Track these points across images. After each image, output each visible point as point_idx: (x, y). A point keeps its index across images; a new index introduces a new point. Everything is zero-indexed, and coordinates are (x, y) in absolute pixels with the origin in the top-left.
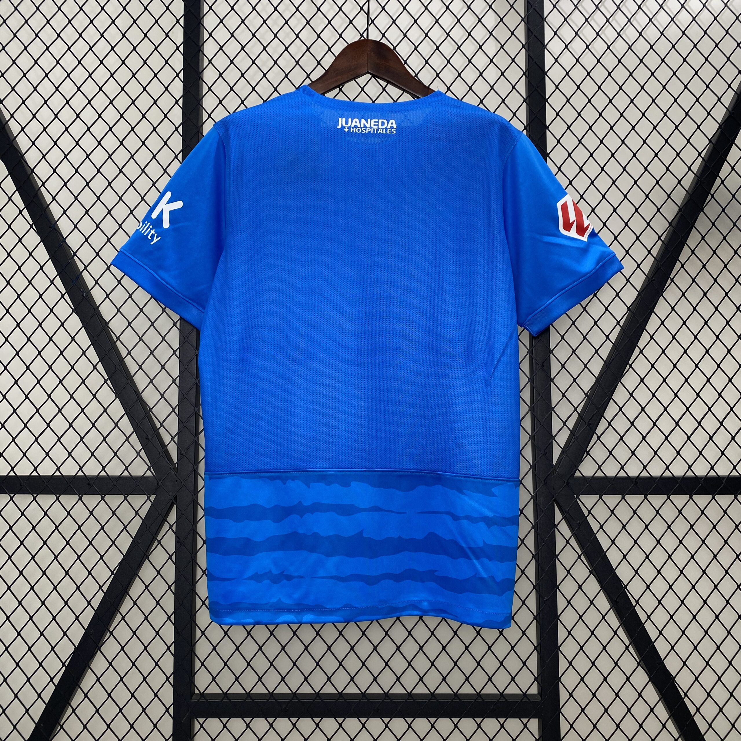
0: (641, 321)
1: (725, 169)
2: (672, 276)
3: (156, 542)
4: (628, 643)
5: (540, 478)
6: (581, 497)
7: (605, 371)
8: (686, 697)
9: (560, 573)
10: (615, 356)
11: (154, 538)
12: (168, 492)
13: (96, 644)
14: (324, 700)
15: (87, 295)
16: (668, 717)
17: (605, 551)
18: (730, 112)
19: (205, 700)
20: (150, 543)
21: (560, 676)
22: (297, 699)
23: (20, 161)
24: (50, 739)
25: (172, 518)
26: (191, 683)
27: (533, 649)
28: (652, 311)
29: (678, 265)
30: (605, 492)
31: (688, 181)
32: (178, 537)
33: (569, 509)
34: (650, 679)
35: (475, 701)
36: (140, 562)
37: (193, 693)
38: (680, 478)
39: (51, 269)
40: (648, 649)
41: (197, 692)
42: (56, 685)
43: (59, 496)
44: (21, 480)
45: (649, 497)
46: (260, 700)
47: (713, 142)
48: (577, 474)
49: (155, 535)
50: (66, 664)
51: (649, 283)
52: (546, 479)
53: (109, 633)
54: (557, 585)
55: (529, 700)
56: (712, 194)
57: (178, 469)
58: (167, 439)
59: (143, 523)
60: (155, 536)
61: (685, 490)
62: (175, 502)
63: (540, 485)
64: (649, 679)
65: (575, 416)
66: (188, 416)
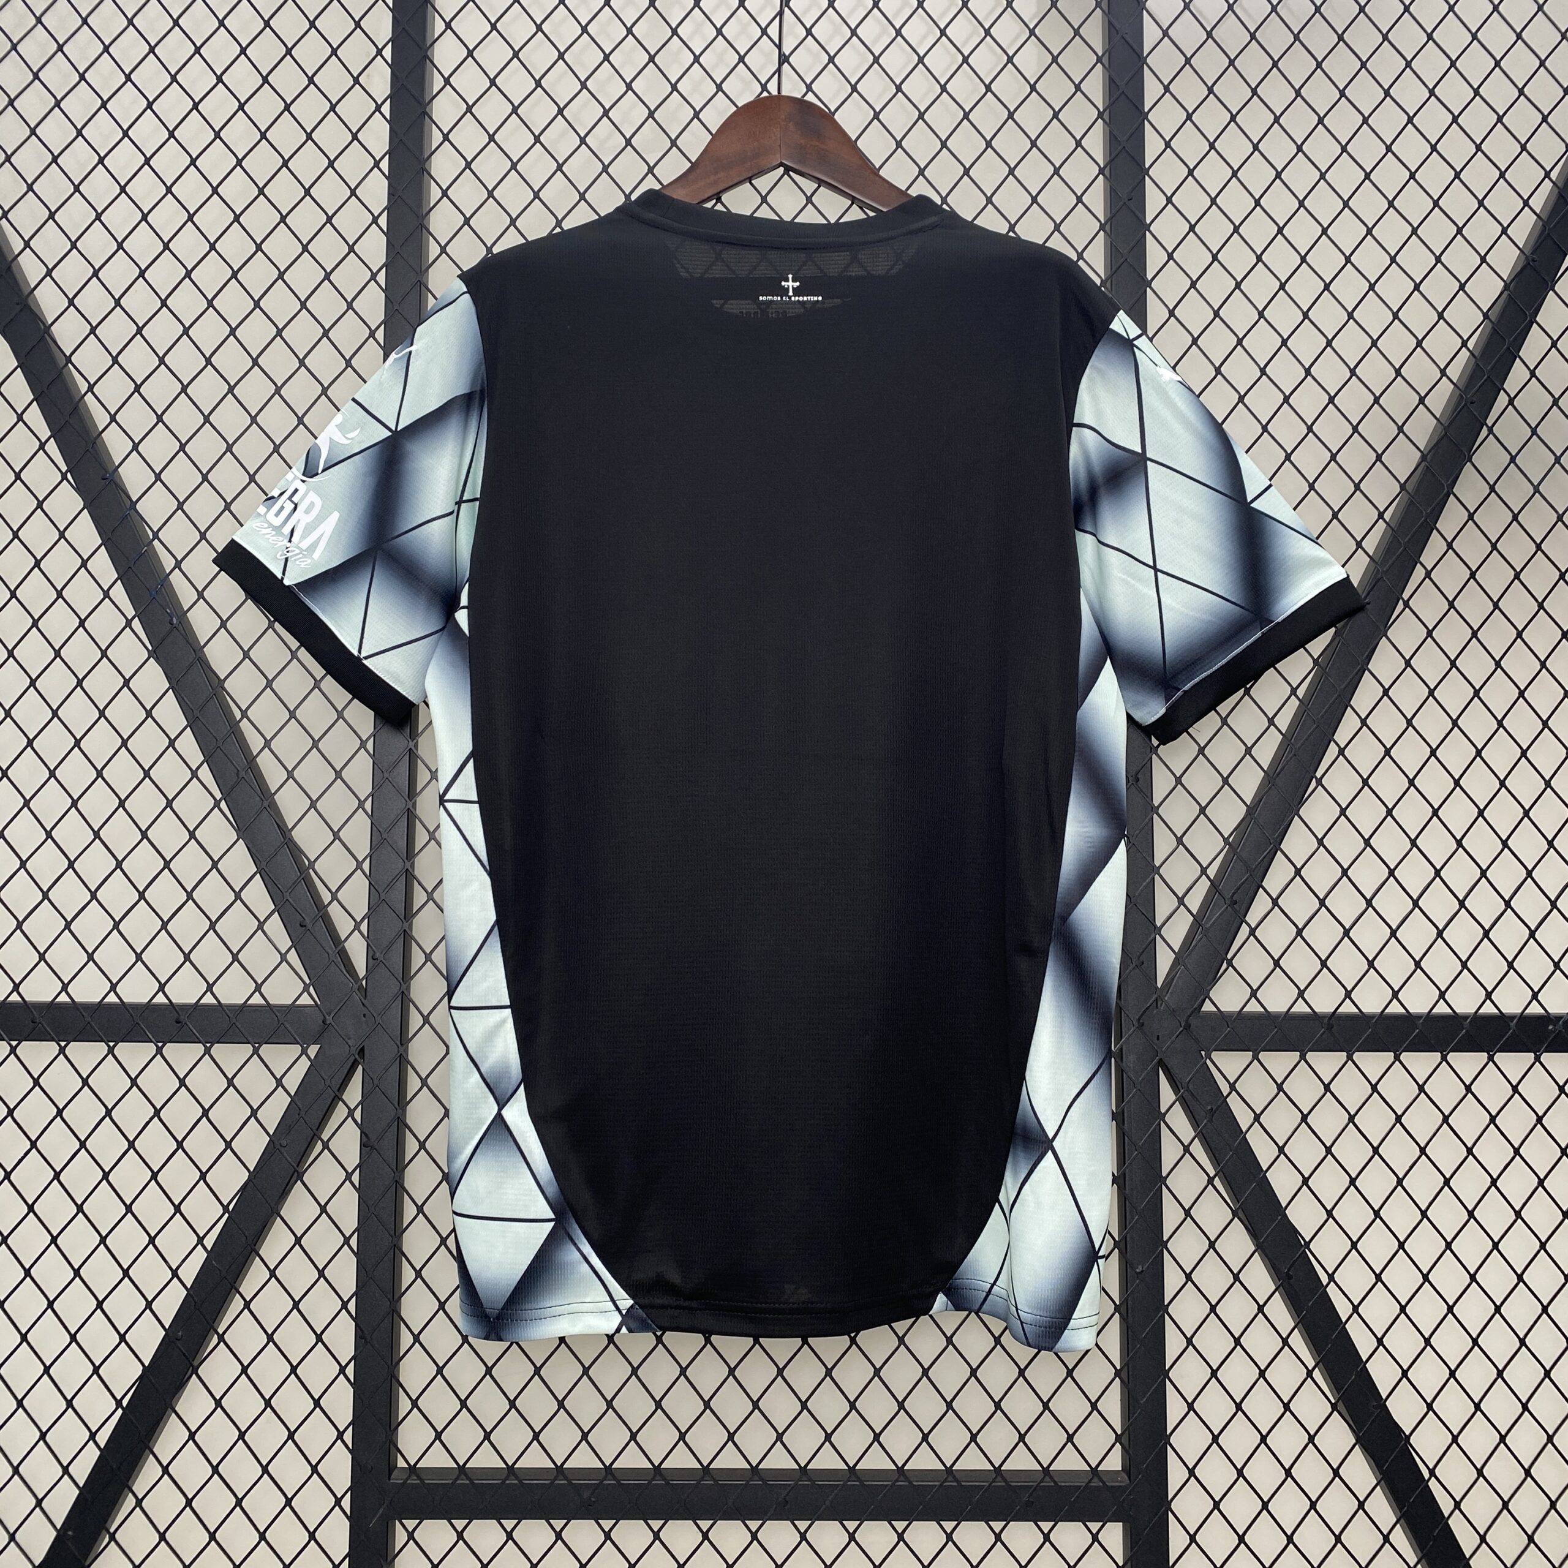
0: (1342, 687)
1: (1517, 375)
2: (1406, 596)
3: (319, 1146)
4: (1311, 1364)
5: (1130, 1016)
6: (1215, 1055)
7: (1267, 792)
8: (1433, 1478)
9: (1171, 1215)
10: (1288, 762)
11: (316, 1136)
12: (344, 1038)
13: (188, 1359)
14: (671, 1482)
15: (180, 622)
16: (1394, 1520)
17: (1264, 1169)
18: (1527, 258)
19: (419, 1482)
20: (306, 1146)
21: (1168, 1432)
22: (614, 1478)
23: (43, 336)
24: (87, 1563)
25: (354, 1093)
26: (391, 1446)
27: (1113, 1375)
28: (1363, 668)
29: (1419, 573)
30: (1266, 1045)
31: (1441, 398)
32: (366, 1136)
33: (1190, 1081)
34: (1359, 1441)
35: (990, 1485)
36: (284, 1186)
37: (392, 1467)
38: (1421, 1017)
39: (103, 566)
40: (1354, 1377)
41: (401, 1464)
42: (102, 1446)
43: (115, 1046)
44: (34, 1013)
45: (1357, 1056)
46: (535, 1482)
47: (1493, 320)
48: (1207, 1007)
49: (317, 1130)
50: (125, 1403)
52: (1141, 1016)
53: (216, 1336)
54: (1165, 1240)
55: (1104, 1483)
56: (1490, 425)
57: (368, 989)
58: (343, 925)
59: (292, 1103)
60: (316, 1132)
61: (1433, 1042)
62: (359, 1059)
63: (1129, 1030)
64: (1354, 1441)
65: (1204, 885)
66: (390, 879)
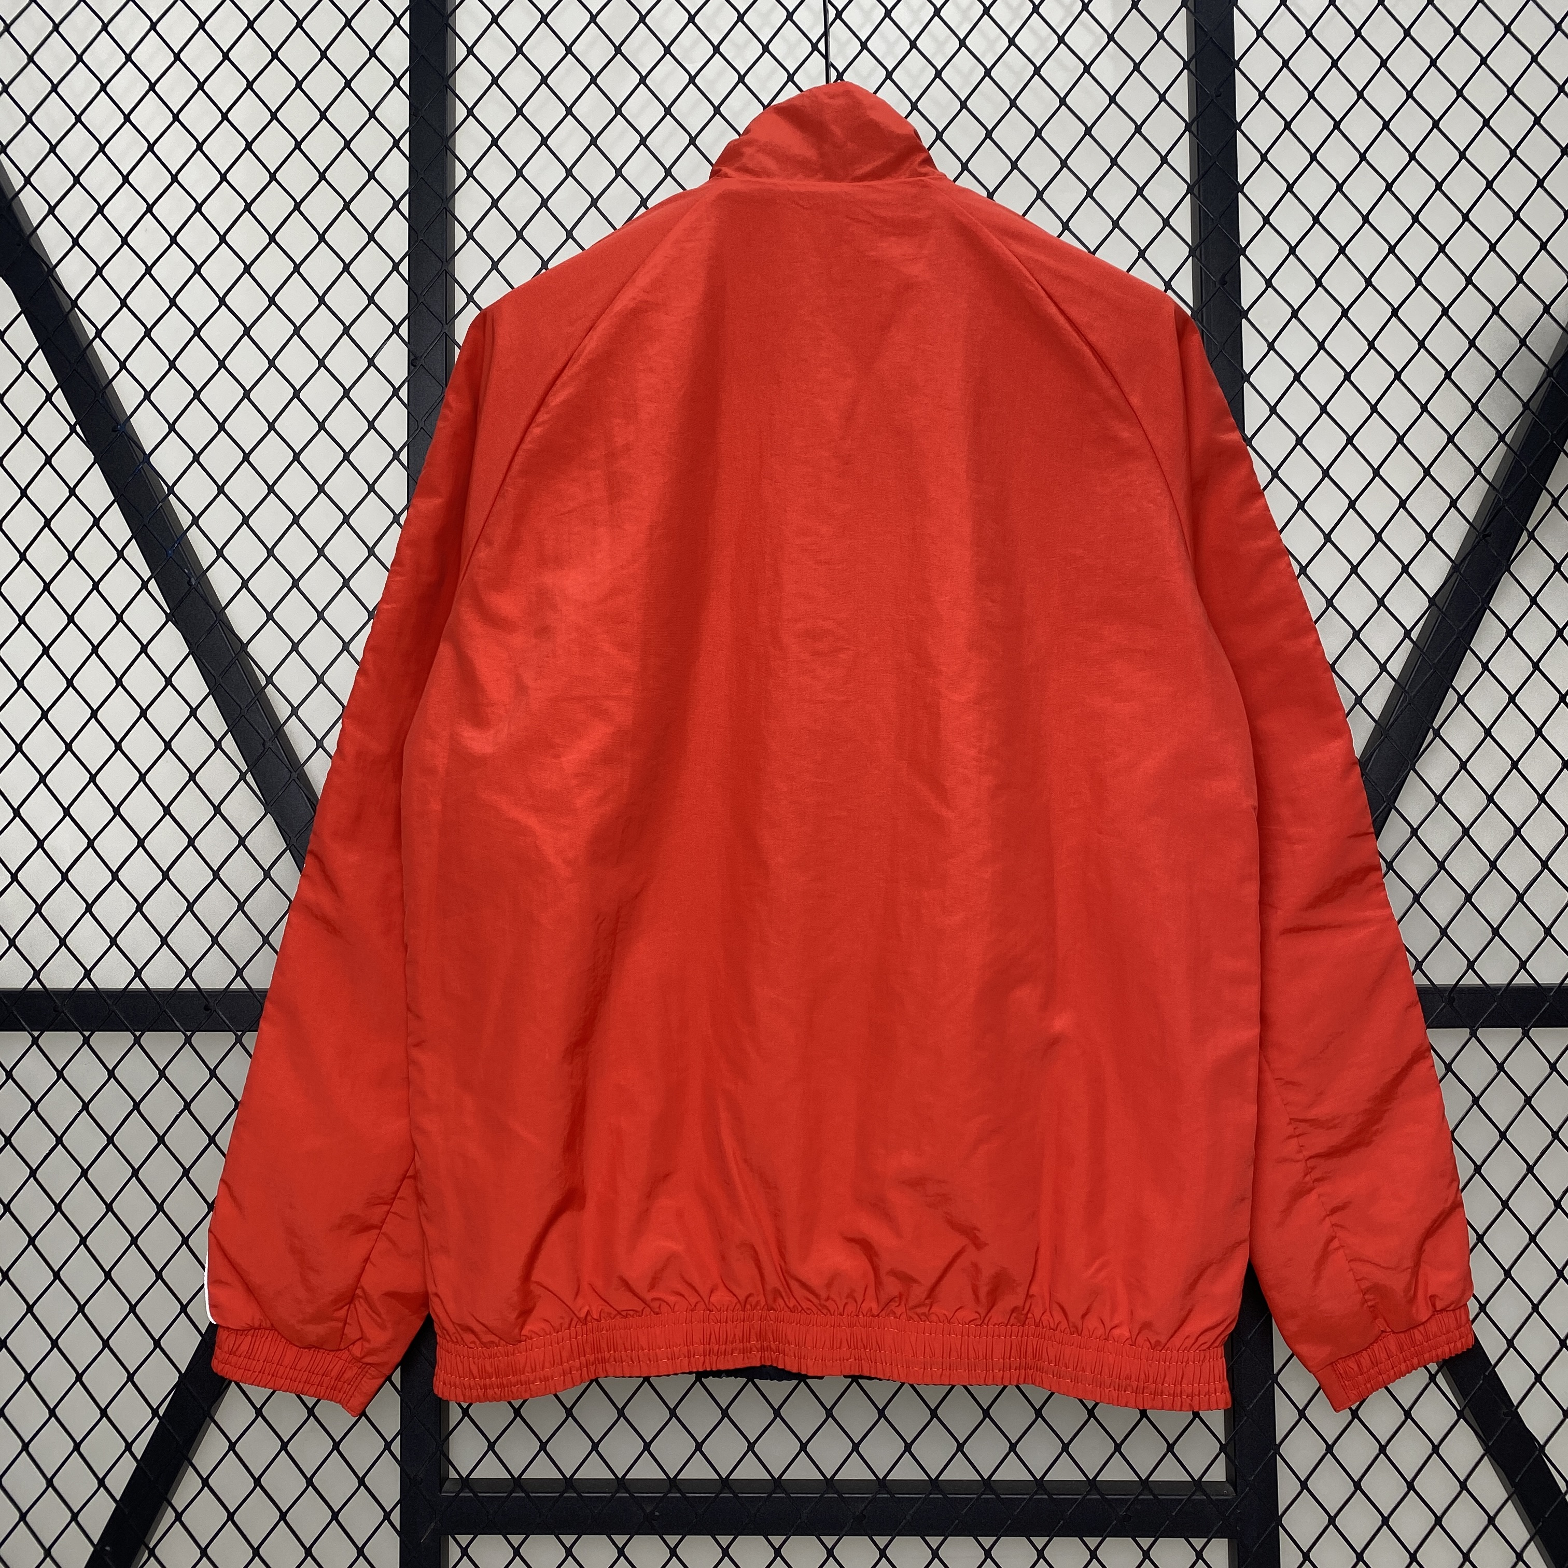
7: (1379, 745)
10: (1402, 711)
14: (739, 1495)
16: (1529, 1537)
19: (471, 1494)
21: (1277, 1442)
22: (679, 1490)
26: (440, 1455)
28: (1485, 606)
29: (1545, 501)
34: (1486, 1451)
35: (1084, 1497)
37: (443, 1478)
38: (1553, 989)
39: (117, 525)
40: (1481, 1382)
41: (453, 1475)
42: (139, 1458)
43: (141, 1035)
44: (57, 1001)
45: (1481, 1033)
46: (594, 1495)
50: (161, 1412)
51: (1478, 543)
55: (1208, 1496)
64: (1482, 1452)
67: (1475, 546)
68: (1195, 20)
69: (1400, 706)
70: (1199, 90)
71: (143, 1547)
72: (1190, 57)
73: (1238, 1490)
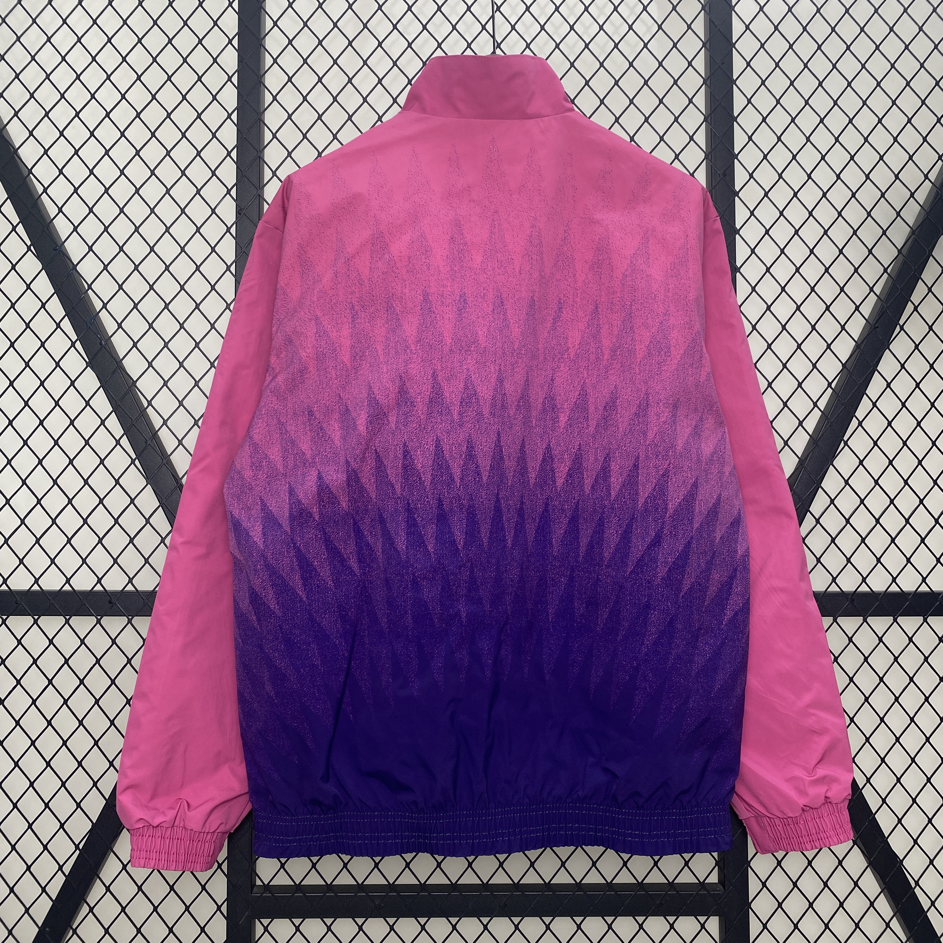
0: (860, 382)
2: (901, 322)
7: (812, 450)
8: (917, 887)
10: (826, 430)
14: (432, 894)
16: (892, 914)
19: (270, 894)
21: (749, 860)
22: (396, 891)
26: (251, 871)
28: (875, 369)
29: (910, 307)
31: (924, 193)
34: (870, 864)
35: (636, 893)
37: (253, 885)
38: (911, 594)
39: (56, 307)
40: (867, 824)
41: (259, 883)
42: (67, 874)
43: (70, 619)
44: (17, 597)
45: (869, 619)
46: (346, 894)
50: (81, 846)
51: (871, 331)
55: (708, 891)
61: (918, 610)
64: (866, 865)
67: (870, 334)
68: (710, 18)
69: (824, 428)
70: (711, 60)
71: (69, 928)
72: (706, 40)
73: (726, 888)
